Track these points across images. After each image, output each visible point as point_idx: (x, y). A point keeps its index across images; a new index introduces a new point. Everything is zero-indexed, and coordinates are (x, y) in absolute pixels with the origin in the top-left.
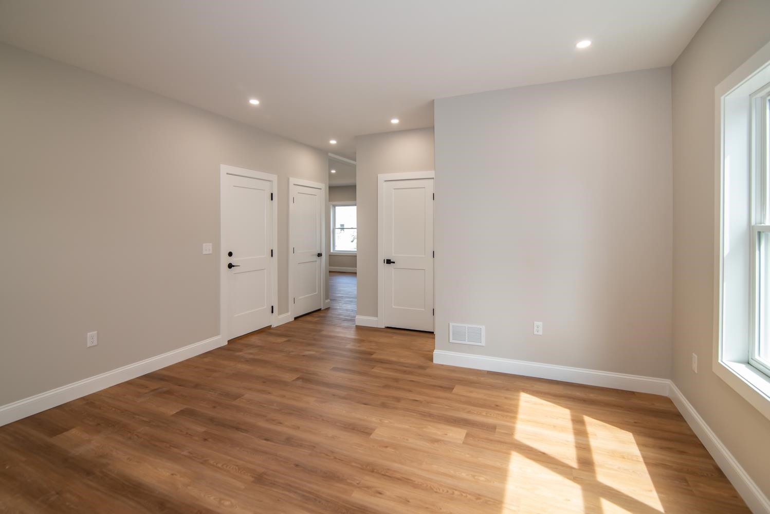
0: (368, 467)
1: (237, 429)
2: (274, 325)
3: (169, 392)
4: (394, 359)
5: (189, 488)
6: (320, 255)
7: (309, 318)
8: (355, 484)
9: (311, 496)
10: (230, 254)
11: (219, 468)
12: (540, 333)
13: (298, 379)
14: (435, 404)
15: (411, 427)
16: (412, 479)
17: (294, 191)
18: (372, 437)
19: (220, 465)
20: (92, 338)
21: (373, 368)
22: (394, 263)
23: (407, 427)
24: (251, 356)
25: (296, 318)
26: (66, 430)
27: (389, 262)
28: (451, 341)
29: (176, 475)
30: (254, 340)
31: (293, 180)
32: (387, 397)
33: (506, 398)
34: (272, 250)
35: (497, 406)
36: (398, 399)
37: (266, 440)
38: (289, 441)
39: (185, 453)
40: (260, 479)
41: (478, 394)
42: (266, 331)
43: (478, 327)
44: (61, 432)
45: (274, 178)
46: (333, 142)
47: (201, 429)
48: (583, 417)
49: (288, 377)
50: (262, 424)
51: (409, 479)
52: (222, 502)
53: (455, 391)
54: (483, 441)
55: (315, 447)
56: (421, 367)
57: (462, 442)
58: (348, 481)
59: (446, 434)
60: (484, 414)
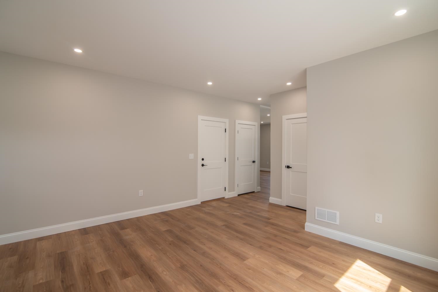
0: (234, 277)
1: (185, 242)
2: (226, 197)
3: (167, 221)
4: (281, 224)
5: (155, 262)
6: (254, 162)
7: (246, 196)
8: (223, 282)
9: (200, 281)
10: (203, 159)
11: (169, 257)
12: (381, 222)
13: (224, 225)
14: (291, 253)
15: (269, 262)
16: (254, 289)
17: (238, 127)
18: (245, 262)
19: (170, 256)
20: (141, 192)
21: (266, 227)
22: (291, 168)
23: (267, 262)
24: (208, 211)
25: (239, 195)
26: (126, 229)
27: (288, 167)
28: (316, 218)
29: (152, 255)
30: (214, 204)
31: (237, 122)
32: (264, 243)
33: (343, 261)
34: (225, 158)
35: (333, 264)
36: (270, 246)
37: (194, 251)
38: (204, 254)
39: (160, 248)
40: (183, 267)
41: (324, 254)
42: (221, 200)
43: (334, 211)
44: (125, 229)
45: (227, 121)
46: (260, 99)
47: (171, 239)
48: (400, 287)
49: (219, 223)
50: (197, 243)
51: (252, 289)
52: (164, 272)
53: (309, 249)
54: (310, 282)
55: (214, 259)
56: (295, 231)
57: (295, 278)
58: (221, 280)
59: (288, 272)
60: (321, 267)
